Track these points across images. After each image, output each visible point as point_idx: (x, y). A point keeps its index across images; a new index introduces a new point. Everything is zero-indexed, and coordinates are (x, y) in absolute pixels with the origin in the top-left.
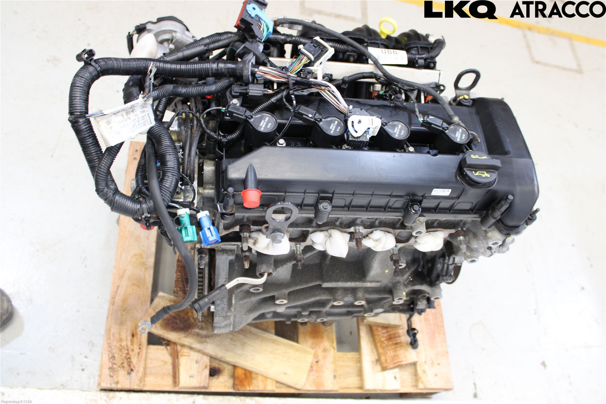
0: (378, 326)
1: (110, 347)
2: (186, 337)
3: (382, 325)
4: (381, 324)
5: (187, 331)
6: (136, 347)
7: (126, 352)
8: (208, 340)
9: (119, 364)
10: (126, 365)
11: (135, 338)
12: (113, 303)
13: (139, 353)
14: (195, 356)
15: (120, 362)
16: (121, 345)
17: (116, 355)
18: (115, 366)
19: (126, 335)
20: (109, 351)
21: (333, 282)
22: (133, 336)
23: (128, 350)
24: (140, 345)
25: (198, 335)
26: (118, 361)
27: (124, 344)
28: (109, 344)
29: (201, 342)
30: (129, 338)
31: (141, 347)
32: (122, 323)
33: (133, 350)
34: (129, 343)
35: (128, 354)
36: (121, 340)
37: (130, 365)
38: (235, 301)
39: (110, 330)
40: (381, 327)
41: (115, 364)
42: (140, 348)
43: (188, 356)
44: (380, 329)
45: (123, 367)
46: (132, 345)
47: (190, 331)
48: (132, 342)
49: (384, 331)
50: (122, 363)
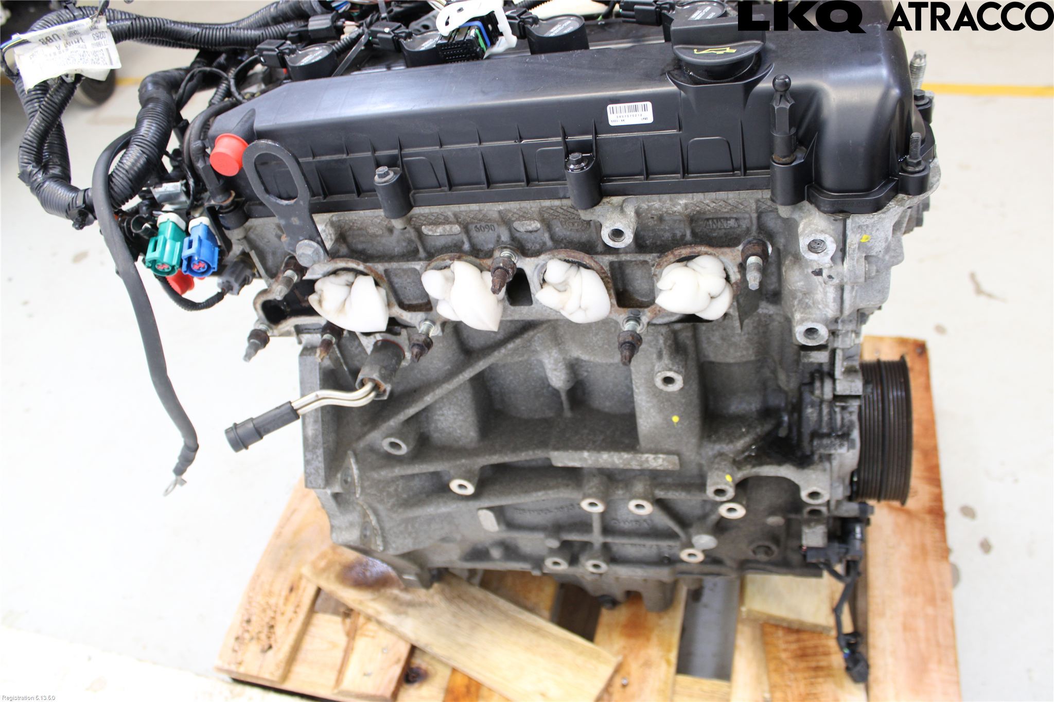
0: (777, 626)
1: (250, 603)
2: (374, 600)
3: (785, 624)
4: (783, 620)
5: (378, 590)
6: (290, 609)
7: (272, 614)
8: (411, 611)
9: (254, 634)
10: (263, 636)
11: (293, 594)
12: (278, 535)
13: (290, 621)
14: (385, 639)
15: (257, 631)
16: (267, 603)
17: (254, 619)
18: (247, 636)
19: (281, 587)
20: (247, 609)
21: (570, 451)
22: (291, 590)
23: (275, 612)
24: (298, 606)
25: (396, 599)
26: (254, 628)
27: (273, 601)
28: (250, 597)
29: (397, 613)
30: (285, 592)
31: (298, 610)
32: (280, 568)
33: (283, 614)
34: (281, 601)
35: (273, 618)
36: (270, 594)
37: (269, 638)
38: (359, 469)
39: (258, 576)
40: (784, 628)
41: (248, 631)
42: (295, 612)
43: (373, 637)
44: (780, 633)
45: (258, 639)
46: (285, 604)
47: (383, 591)
48: (287, 599)
49: (793, 637)
50: (260, 632)
